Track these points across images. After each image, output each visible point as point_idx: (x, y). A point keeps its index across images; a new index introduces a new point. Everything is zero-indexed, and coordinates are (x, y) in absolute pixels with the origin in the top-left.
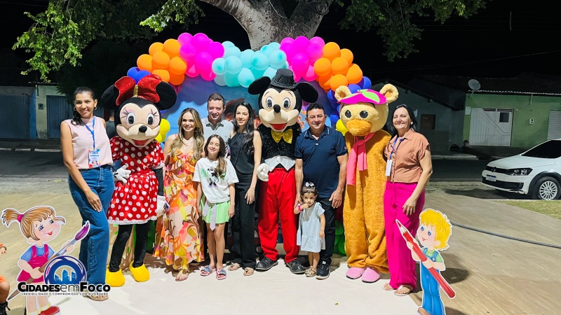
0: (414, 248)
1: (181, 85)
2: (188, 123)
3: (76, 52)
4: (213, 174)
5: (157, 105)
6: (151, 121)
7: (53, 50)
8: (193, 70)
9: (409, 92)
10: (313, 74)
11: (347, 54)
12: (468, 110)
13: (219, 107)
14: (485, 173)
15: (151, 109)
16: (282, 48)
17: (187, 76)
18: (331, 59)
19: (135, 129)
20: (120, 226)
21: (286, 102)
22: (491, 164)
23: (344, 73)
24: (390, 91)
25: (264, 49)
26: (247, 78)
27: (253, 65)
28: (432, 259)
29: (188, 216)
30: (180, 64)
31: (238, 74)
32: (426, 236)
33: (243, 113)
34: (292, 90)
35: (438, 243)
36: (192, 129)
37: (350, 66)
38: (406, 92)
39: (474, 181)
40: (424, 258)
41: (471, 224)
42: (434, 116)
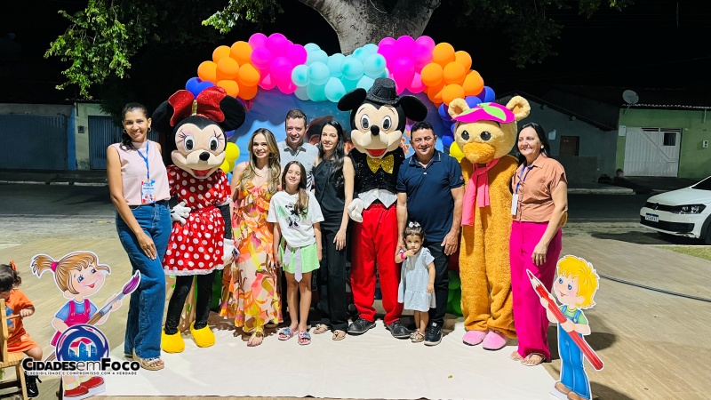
0: (549, 306)
1: (253, 100)
2: (260, 147)
3: (123, 61)
4: (293, 212)
5: (221, 125)
6: (214, 146)
7: (95, 59)
8: (267, 80)
9: (545, 107)
10: (420, 85)
11: (464, 57)
12: (622, 131)
13: (299, 126)
14: (644, 211)
15: (213, 130)
16: (380, 51)
17: (260, 88)
18: (443, 64)
19: (194, 156)
20: (178, 278)
21: (387, 121)
22: (653, 200)
23: (460, 81)
24: (520, 106)
25: (358, 52)
26: (336, 90)
27: (344, 73)
28: (573, 320)
29: (263, 265)
30: (251, 73)
31: (324, 85)
32: (566, 291)
33: (331, 135)
34: (394, 106)
35: (581, 300)
36: (265, 155)
37: (467, 73)
38: (541, 108)
39: (631, 221)
40: (562, 318)
41: (625, 277)
42: (578, 138)
